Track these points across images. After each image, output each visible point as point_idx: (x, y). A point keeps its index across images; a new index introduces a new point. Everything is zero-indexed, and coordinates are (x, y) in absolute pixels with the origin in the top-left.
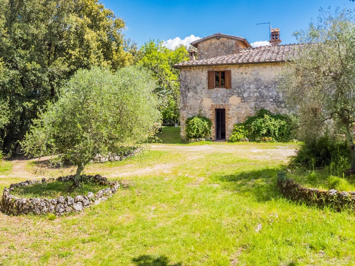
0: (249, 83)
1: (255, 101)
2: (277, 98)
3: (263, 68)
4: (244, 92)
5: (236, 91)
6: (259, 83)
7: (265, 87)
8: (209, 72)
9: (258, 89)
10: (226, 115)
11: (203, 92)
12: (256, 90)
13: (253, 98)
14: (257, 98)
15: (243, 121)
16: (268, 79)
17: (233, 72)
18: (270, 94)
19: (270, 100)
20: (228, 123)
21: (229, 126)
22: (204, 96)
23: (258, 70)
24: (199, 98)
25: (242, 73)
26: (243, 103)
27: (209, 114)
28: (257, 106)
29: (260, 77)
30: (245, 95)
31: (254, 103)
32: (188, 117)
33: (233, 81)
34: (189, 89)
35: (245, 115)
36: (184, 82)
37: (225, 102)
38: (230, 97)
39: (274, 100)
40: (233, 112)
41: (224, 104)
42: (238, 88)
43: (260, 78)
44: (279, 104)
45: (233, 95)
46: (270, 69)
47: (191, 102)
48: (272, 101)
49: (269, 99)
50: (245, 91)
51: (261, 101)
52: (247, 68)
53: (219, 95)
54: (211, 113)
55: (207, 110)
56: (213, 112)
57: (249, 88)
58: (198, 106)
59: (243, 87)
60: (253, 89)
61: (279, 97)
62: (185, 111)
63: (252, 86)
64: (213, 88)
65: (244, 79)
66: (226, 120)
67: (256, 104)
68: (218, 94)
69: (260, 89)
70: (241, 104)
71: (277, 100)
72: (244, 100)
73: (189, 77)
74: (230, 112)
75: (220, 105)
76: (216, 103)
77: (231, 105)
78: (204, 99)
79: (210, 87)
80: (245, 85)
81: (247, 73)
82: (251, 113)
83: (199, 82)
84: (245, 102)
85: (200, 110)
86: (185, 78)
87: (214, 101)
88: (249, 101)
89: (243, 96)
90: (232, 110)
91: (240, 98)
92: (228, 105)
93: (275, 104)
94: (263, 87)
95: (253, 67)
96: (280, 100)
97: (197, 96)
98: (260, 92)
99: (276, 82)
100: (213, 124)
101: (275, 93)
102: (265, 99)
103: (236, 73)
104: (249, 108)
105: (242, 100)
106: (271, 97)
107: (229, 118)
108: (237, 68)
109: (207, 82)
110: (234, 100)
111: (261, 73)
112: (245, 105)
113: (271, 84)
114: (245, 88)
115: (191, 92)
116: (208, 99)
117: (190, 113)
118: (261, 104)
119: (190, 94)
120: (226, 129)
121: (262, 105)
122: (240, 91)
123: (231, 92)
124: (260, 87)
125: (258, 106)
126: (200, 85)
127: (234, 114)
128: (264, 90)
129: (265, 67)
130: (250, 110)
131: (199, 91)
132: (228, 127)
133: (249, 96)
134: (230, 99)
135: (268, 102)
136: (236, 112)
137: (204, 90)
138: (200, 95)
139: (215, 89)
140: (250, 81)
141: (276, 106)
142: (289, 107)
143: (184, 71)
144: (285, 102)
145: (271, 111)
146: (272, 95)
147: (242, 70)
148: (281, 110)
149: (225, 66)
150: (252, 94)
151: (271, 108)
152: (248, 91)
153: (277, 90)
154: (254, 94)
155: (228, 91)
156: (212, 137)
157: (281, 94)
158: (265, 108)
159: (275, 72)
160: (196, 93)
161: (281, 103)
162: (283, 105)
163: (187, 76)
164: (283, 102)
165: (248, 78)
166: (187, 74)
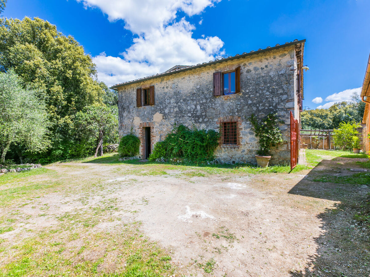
0: (170, 98)
1: (175, 117)
2: (195, 112)
3: (182, 79)
4: (165, 108)
5: (159, 108)
6: (178, 96)
7: (184, 100)
8: (137, 90)
9: (177, 103)
10: (151, 134)
11: (134, 111)
12: (175, 105)
13: (173, 114)
14: (177, 113)
15: (164, 139)
16: (186, 91)
17: (156, 87)
20: (153, 141)
22: (135, 115)
23: (177, 83)
24: (131, 117)
25: (163, 88)
27: (138, 133)
28: (176, 122)
30: (167, 111)
31: (174, 119)
33: (156, 97)
34: (124, 109)
35: (167, 133)
36: (121, 102)
37: (150, 120)
38: (154, 114)
39: (192, 114)
40: (156, 129)
41: (149, 122)
42: (161, 104)
43: (179, 90)
44: (197, 119)
45: (156, 112)
46: (188, 79)
47: (126, 121)
48: (190, 116)
49: (187, 114)
50: (166, 106)
51: (180, 117)
52: (168, 81)
54: (140, 132)
55: (136, 129)
56: (142, 131)
57: (170, 103)
58: (130, 126)
59: (164, 102)
60: (173, 104)
61: (197, 111)
62: (122, 131)
63: (172, 101)
64: (141, 106)
65: (166, 93)
66: (151, 139)
67: (175, 120)
68: (145, 112)
69: (179, 104)
70: (163, 121)
71: (195, 115)
72: (165, 116)
73: (124, 98)
74: (154, 130)
75: (147, 124)
76: (143, 122)
77: (155, 122)
78: (135, 118)
79: (139, 105)
80: (166, 100)
81: (168, 87)
82: (171, 130)
83: (131, 102)
84: (166, 119)
85: (132, 129)
86: (121, 99)
87: (142, 120)
88: (169, 117)
89: (165, 113)
90: (156, 128)
91: (162, 115)
92: (152, 123)
93: (193, 119)
94: (182, 101)
95: (173, 79)
96: (198, 114)
98: (179, 107)
99: (194, 93)
100: (141, 143)
101: (194, 107)
102: (184, 114)
103: (159, 89)
104: (169, 124)
106: (190, 112)
107: (153, 136)
108: (159, 83)
109: (136, 100)
110: (158, 117)
111: (180, 85)
112: (166, 122)
113: (189, 96)
114: (167, 104)
115: (126, 112)
116: (138, 118)
117: (125, 132)
118: (181, 119)
119: (125, 114)
120: (151, 148)
121: (181, 121)
122: (162, 108)
123: (155, 109)
125: (178, 122)
126: (132, 104)
127: (158, 132)
128: (182, 104)
130: (171, 127)
131: (131, 110)
132: (152, 145)
133: (170, 112)
134: (154, 116)
135: (186, 118)
136: (159, 129)
137: (135, 109)
138: (132, 114)
139: (143, 107)
140: (170, 96)
141: (194, 121)
142: (207, 122)
143: (121, 92)
144: (203, 116)
145: (190, 127)
146: (190, 109)
147: (163, 84)
148: (199, 126)
149: (150, 82)
150: (172, 109)
151: (189, 124)
152: (169, 106)
153: (195, 102)
154: (174, 109)
155: (153, 107)
156: (141, 156)
157: (198, 107)
158: (184, 125)
159: (193, 82)
160: (129, 112)
161: (199, 117)
162: (201, 120)
163: (122, 97)
164: (201, 116)
165: (168, 92)
166: (123, 95)
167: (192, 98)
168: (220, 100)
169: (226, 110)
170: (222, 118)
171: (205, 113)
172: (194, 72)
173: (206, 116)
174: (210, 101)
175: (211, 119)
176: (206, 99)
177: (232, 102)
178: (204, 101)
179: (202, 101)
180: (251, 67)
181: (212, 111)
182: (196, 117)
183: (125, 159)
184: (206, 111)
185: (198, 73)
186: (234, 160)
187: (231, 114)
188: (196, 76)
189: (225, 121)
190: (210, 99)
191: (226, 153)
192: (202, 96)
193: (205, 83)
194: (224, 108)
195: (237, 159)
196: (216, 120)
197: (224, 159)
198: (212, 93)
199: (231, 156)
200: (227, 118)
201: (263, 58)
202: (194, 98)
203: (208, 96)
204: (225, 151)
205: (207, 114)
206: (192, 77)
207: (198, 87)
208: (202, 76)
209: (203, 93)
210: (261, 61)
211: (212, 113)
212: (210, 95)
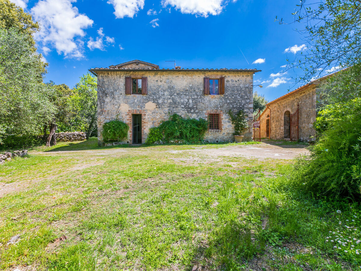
0: (164, 90)
1: (168, 107)
2: (187, 105)
3: (176, 77)
4: (159, 98)
5: (152, 98)
6: (172, 90)
7: (178, 94)
8: (126, 78)
9: (171, 96)
10: (143, 120)
11: (120, 98)
12: (169, 97)
13: (167, 105)
14: (171, 104)
15: (157, 125)
16: (180, 87)
17: (149, 79)
18: (182, 101)
19: (182, 106)
20: (144, 127)
21: (145, 130)
22: (121, 101)
23: (171, 79)
24: (116, 103)
25: (157, 81)
26: (158, 109)
27: (126, 119)
28: (170, 112)
29: (173, 85)
30: (160, 101)
31: (167, 109)
32: (105, 122)
33: (149, 88)
34: (106, 94)
35: (160, 120)
36: (101, 87)
37: (141, 108)
38: (146, 103)
39: (185, 106)
40: (149, 117)
41: (140, 109)
42: (154, 95)
44: (189, 110)
45: (149, 101)
46: (182, 78)
47: (108, 107)
48: (183, 107)
49: (180, 105)
50: (160, 97)
51: (174, 107)
52: (162, 76)
53: (136, 101)
54: (128, 118)
55: (124, 115)
56: (131, 117)
57: (164, 95)
58: (115, 112)
59: (158, 94)
60: (167, 96)
61: (190, 104)
62: (103, 117)
63: (166, 93)
64: (130, 94)
65: (160, 86)
66: (142, 125)
67: (169, 110)
68: (134, 100)
69: (173, 96)
70: (157, 109)
71: (187, 107)
72: (159, 106)
73: (107, 83)
74: (146, 117)
75: (137, 110)
76: (133, 109)
77: (147, 110)
78: (121, 105)
79: (127, 93)
80: (160, 92)
81: (162, 81)
82: (165, 118)
83: (116, 88)
84: (159, 108)
85: (118, 115)
86: (103, 84)
87: (131, 107)
88: (163, 107)
89: (158, 102)
90: (148, 115)
91: (155, 104)
92: (144, 110)
93: (186, 110)
94: (175, 94)
95: (167, 75)
96: (191, 106)
97: (115, 102)
98: (173, 99)
99: (187, 90)
100: (130, 129)
101: (186, 100)
102: (178, 105)
103: (152, 81)
104: (163, 113)
105: (157, 106)
106: (183, 104)
107: (145, 123)
108: (152, 76)
109: (125, 88)
110: (150, 106)
111: (174, 81)
112: (160, 111)
113: (183, 91)
114: (160, 95)
115: (109, 97)
116: (125, 105)
117: (107, 118)
118: (174, 109)
119: (108, 100)
120: (142, 133)
121: (175, 111)
122: (155, 98)
123: (147, 98)
124: (173, 94)
125: (171, 111)
126: (118, 91)
127: (150, 119)
128: (176, 97)
129: (178, 76)
130: (164, 115)
131: (116, 96)
132: (143, 131)
133: (163, 103)
134: (146, 104)
135: (180, 108)
136: (151, 117)
137: (121, 96)
138: (117, 101)
139: (133, 95)
140: (164, 89)
141: (186, 112)
142: (197, 113)
143: (102, 76)
144: (194, 108)
145: (183, 116)
146: (183, 102)
147: (157, 77)
148: (191, 115)
149: (142, 73)
150: (166, 100)
151: (182, 113)
152: (163, 97)
153: (187, 97)
154: (168, 100)
155: (145, 97)
156: (129, 141)
157: (191, 101)
158: (178, 114)
159: (186, 81)
160: (114, 98)
161: (191, 109)
162: (192, 111)
163: (104, 82)
164: (193, 108)
165: (162, 85)
166: (105, 80)
167: (185, 93)
168: (208, 98)
169: (213, 106)
170: (209, 111)
171: (196, 106)
172: (187, 73)
173: (197, 108)
174: (200, 98)
175: (201, 110)
176: (197, 95)
177: (216, 100)
178: (196, 97)
179: (194, 97)
180: (229, 79)
181: (202, 105)
182: (188, 109)
183: (115, 144)
184: (197, 105)
185: (191, 75)
186: (217, 140)
187: (216, 108)
188: (189, 77)
189: (212, 113)
190: (200, 96)
191: (212, 135)
192: (194, 93)
193: (196, 83)
194: (211, 104)
195: (220, 139)
196: (205, 112)
197: (211, 140)
198: (202, 92)
199: (215, 137)
200: (213, 111)
201: (237, 74)
202: (187, 94)
203: (198, 94)
204: (212, 134)
205: (198, 107)
206: (185, 77)
207: (191, 85)
208: (194, 78)
209: (195, 91)
210: (235, 76)
211: (202, 106)
212: (200, 93)
